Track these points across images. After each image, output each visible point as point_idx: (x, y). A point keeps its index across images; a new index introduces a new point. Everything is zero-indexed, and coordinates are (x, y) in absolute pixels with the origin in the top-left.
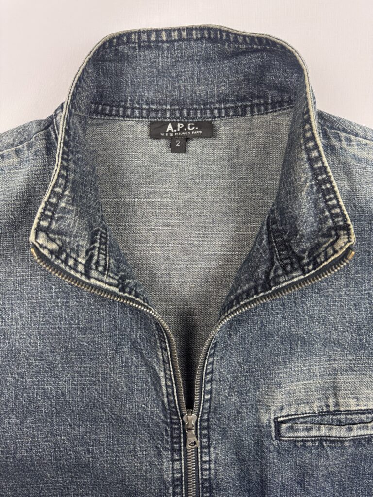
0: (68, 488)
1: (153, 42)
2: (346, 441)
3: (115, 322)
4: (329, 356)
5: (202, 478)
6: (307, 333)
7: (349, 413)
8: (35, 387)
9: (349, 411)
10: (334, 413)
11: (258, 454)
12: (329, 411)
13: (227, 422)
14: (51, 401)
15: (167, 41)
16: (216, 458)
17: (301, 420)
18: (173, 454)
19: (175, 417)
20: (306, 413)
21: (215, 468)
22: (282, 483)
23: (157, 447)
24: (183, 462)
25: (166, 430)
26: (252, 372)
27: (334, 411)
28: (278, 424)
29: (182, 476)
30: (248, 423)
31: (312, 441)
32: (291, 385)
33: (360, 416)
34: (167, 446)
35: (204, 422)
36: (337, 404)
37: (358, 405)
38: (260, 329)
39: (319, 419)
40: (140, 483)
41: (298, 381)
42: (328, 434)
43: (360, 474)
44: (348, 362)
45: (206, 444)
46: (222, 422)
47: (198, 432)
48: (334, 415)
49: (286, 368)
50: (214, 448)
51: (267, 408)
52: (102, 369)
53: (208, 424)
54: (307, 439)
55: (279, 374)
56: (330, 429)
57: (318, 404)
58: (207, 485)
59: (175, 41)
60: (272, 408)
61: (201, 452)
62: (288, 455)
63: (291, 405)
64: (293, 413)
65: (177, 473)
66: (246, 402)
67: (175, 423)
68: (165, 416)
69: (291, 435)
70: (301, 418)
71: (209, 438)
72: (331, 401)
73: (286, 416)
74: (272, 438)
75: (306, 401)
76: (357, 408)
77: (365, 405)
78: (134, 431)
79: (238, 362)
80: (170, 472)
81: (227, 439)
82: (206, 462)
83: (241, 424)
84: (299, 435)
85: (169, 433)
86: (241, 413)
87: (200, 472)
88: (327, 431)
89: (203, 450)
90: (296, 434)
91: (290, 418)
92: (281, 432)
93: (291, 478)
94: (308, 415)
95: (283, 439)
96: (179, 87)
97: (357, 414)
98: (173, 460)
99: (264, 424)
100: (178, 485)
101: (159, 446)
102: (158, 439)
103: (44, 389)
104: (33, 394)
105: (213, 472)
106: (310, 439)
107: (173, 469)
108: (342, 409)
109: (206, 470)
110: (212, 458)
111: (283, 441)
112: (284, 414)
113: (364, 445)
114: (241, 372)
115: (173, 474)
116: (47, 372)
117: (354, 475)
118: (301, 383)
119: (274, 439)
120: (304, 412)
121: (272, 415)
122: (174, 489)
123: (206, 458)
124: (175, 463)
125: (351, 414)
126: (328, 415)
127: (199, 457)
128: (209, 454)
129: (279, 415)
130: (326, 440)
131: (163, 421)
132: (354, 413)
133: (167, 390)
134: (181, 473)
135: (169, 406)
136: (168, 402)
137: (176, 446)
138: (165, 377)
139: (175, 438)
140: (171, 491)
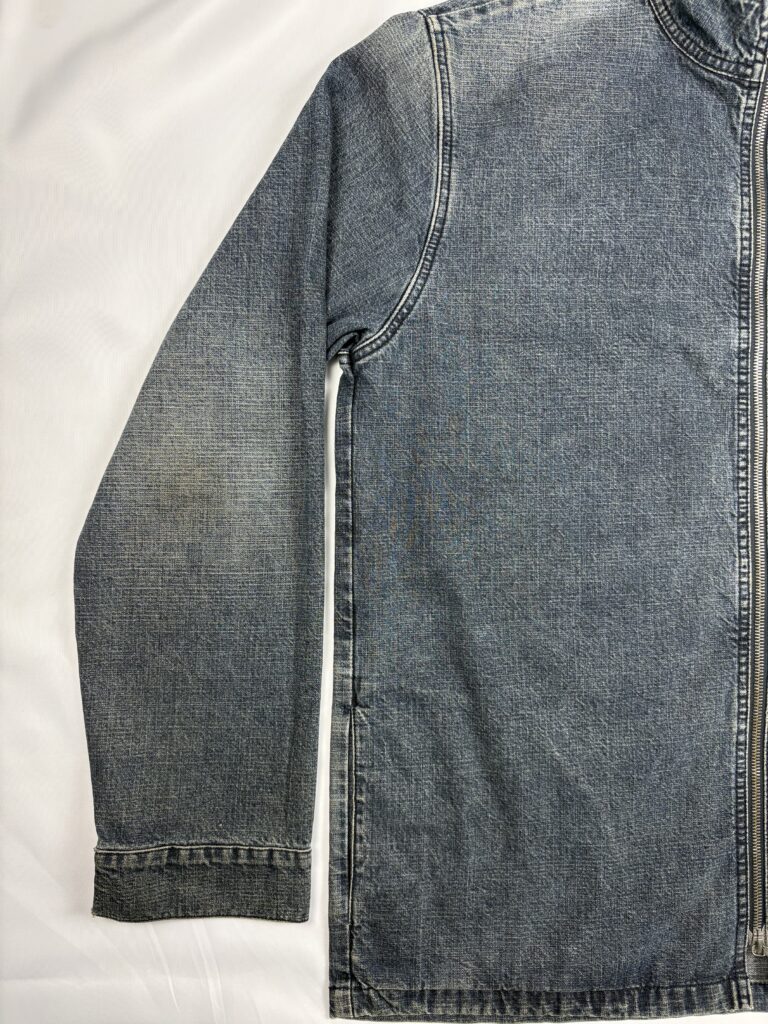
0: (622, 362)
8: (592, 240)
14: (608, 257)
18: (740, 322)
19: (746, 279)
23: (724, 313)
24: (750, 330)
25: (734, 293)
29: (748, 347)
34: (735, 311)
40: (705, 352)
65: (744, 343)
67: (744, 286)
68: (734, 277)
78: (697, 296)
80: (736, 341)
85: (737, 297)
98: (740, 328)
100: (743, 358)
101: (726, 312)
102: (725, 305)
103: (601, 242)
104: (589, 248)
107: (740, 339)
115: (740, 344)
116: (607, 221)
122: (739, 362)
124: (742, 331)
131: (731, 282)
133: (742, 244)
134: (748, 343)
135: (741, 265)
136: (741, 260)
137: (744, 312)
138: (742, 230)
139: (743, 303)
140: (736, 364)
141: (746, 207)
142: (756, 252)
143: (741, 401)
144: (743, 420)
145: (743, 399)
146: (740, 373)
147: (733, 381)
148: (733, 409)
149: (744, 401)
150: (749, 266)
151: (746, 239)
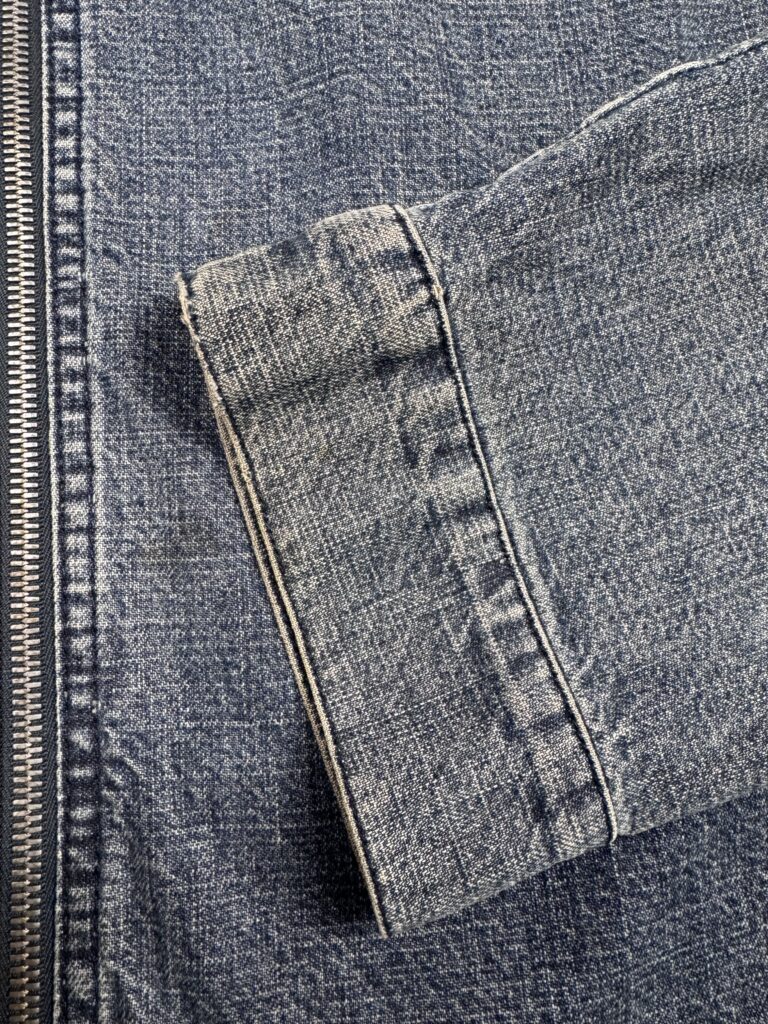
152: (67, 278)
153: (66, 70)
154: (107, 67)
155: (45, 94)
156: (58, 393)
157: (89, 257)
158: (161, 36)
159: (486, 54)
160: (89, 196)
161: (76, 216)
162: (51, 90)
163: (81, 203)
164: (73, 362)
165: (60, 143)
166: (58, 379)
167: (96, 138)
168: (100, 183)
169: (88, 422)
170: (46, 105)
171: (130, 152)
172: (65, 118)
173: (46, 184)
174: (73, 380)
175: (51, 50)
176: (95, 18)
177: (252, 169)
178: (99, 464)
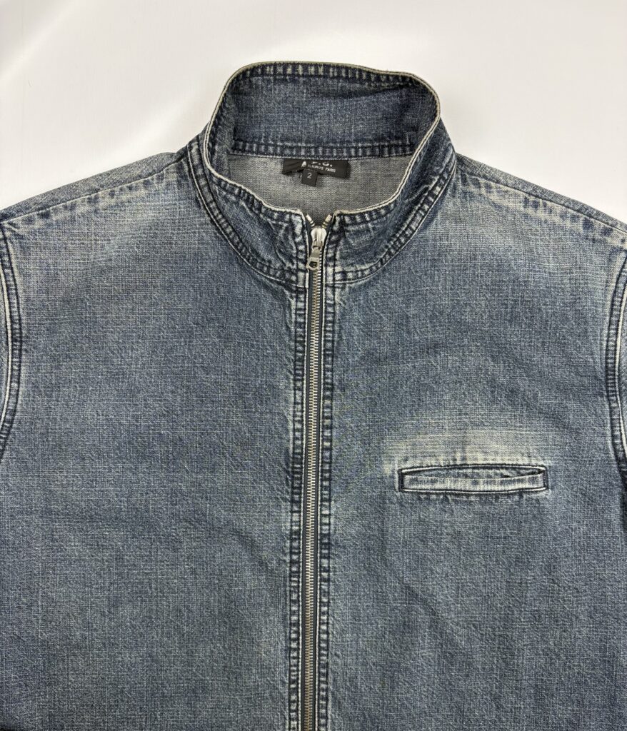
0: (180, 542)
1: (289, 75)
2: (472, 495)
3: (240, 365)
4: (460, 410)
5: (321, 533)
6: (436, 382)
7: (476, 467)
8: (151, 431)
9: (475, 464)
10: (461, 467)
11: (380, 506)
12: (455, 465)
13: (350, 473)
14: (168, 447)
15: (303, 76)
16: (336, 512)
17: (427, 473)
18: (292, 506)
19: (299, 466)
20: (432, 466)
21: (335, 522)
22: (404, 538)
23: (277, 498)
24: (302, 514)
26: (377, 422)
27: (461, 465)
28: (402, 476)
29: (300, 530)
30: (371, 475)
31: (436, 494)
32: (418, 436)
33: (487, 470)
34: (288, 497)
35: (326, 473)
36: (464, 459)
37: (485, 459)
38: (389, 378)
39: (445, 472)
40: (256, 535)
41: (426, 434)
42: (453, 488)
43: (488, 537)
44: (480, 416)
45: (327, 497)
46: (344, 474)
47: (320, 483)
48: (460, 469)
49: (413, 419)
50: (335, 501)
51: (391, 459)
52: (224, 412)
53: (330, 475)
54: (431, 491)
55: (404, 424)
56: (455, 481)
57: (445, 458)
58: (326, 541)
59: (311, 76)
60: (397, 459)
61: (321, 505)
62: (411, 508)
63: (416, 457)
64: (418, 465)
65: (296, 525)
66: (370, 454)
67: (297, 473)
68: (287, 464)
69: (415, 487)
70: (427, 470)
71: (330, 491)
72: (458, 455)
73: (410, 468)
74: (395, 490)
75: (433, 454)
76: (485, 462)
77: (493, 460)
78: (254, 480)
79: (364, 412)
80: (288, 524)
81: (349, 492)
82: (326, 516)
83: (364, 475)
84: (423, 487)
85: (290, 483)
86: (364, 465)
87: (319, 527)
88: (452, 484)
89: (324, 503)
90: (419, 487)
91: (415, 470)
92: (405, 483)
93: (414, 535)
94: (434, 468)
95: (406, 490)
96: (315, 124)
97: (484, 468)
98: (292, 512)
99: (388, 476)
100: (296, 539)
101: (279, 497)
102: (278, 490)
103: (160, 434)
104: (149, 439)
105: (332, 527)
106: (434, 492)
107: (292, 521)
108: (469, 462)
109: (325, 524)
110: (332, 512)
111: (406, 492)
112: (409, 466)
113: (491, 502)
114: (366, 422)
115: (292, 526)
116: (164, 415)
117: (482, 538)
118: (428, 436)
119: (397, 490)
120: (429, 465)
121: (396, 465)
122: (291, 543)
123: (326, 512)
124: (294, 514)
125: (478, 468)
126: (454, 468)
127: (319, 510)
128: (330, 508)
129: (403, 467)
130: (450, 494)
131: (284, 470)
132: (481, 468)
133: (294, 435)
134: (300, 526)
135: (294, 453)
136: (294, 448)
137: (296, 497)
138: (294, 421)
139: (296, 488)
140: (288, 545)
141: (299, 400)
142: (307, 441)
143: (293, 579)
144: (294, 597)
145: (294, 577)
146: (291, 553)
147: (285, 561)
148: (285, 586)
149: (296, 579)
150: (302, 454)
151: (298, 430)
152: (323, 660)
153: (325, 592)
154: (338, 592)
155: (318, 601)
156: (319, 694)
157: (330, 655)
158: (354, 580)
159: (460, 595)
160: (331, 636)
161: (327, 641)
162: (320, 599)
163: (328, 637)
164: (323, 686)
165: (322, 617)
166: (319, 690)
167: (334, 617)
168: (335, 632)
169: (327, 704)
170: (318, 604)
171: (343, 620)
172: (325, 609)
173: (318, 630)
174: (323, 691)
175: (321, 585)
176: (335, 575)
177: (379, 626)
178: (329, 717)
